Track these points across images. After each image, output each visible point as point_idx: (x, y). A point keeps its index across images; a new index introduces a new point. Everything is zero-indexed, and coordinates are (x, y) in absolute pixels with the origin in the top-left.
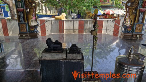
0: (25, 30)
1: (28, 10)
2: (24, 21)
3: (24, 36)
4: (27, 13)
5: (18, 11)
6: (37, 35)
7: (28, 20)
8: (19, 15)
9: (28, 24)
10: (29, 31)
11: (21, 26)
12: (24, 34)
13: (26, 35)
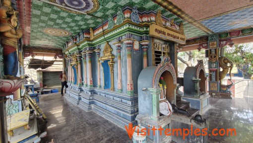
0: (215, 89)
1: (221, 70)
2: (216, 80)
3: (213, 94)
4: (220, 72)
5: (210, 71)
6: (230, 96)
7: (220, 79)
8: (211, 75)
9: (220, 83)
10: (220, 90)
11: (211, 85)
12: (214, 93)
13: (216, 94)
